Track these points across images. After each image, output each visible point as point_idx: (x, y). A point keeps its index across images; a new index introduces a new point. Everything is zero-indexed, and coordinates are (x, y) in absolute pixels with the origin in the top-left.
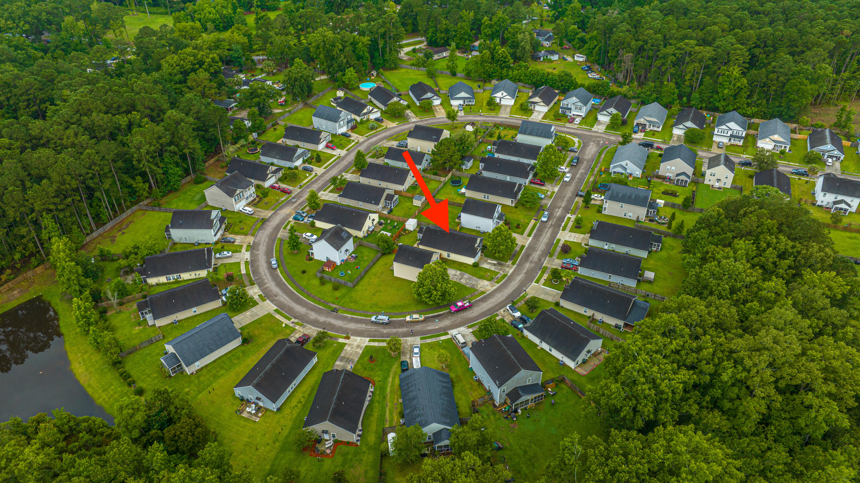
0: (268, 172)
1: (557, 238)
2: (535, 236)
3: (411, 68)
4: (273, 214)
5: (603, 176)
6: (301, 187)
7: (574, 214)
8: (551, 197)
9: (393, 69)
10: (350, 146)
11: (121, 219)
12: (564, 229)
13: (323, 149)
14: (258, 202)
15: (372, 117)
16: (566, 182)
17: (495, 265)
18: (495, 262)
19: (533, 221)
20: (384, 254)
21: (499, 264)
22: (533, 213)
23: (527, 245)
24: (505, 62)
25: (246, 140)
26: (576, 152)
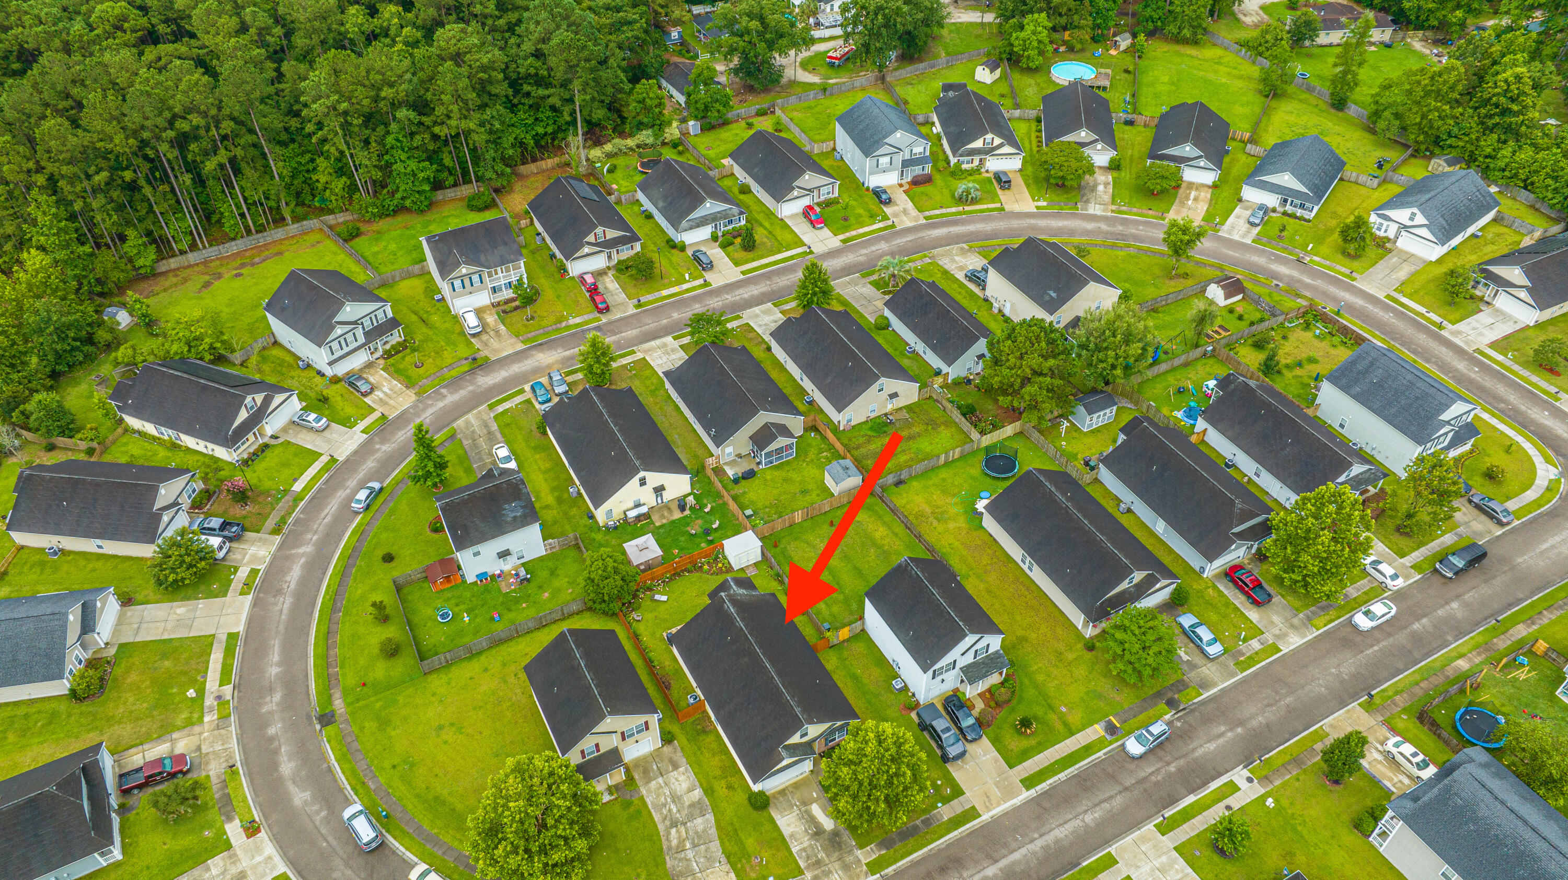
0: (591, 238)
1: (1113, 849)
2: (1046, 794)
3: (1237, 53)
4: (516, 353)
5: (1522, 674)
6: (639, 305)
7: (1265, 779)
8: (1243, 666)
9: (1185, 41)
10: (861, 231)
11: (269, 239)
12: (1164, 829)
13: (793, 216)
14: (516, 308)
15: (994, 165)
16: (1355, 627)
17: (818, 832)
18: (828, 824)
19: (1098, 730)
20: (590, 609)
21: (834, 841)
22: (1126, 699)
23: (985, 817)
24: (1505, 112)
25: (656, 136)
26: (1500, 524)
